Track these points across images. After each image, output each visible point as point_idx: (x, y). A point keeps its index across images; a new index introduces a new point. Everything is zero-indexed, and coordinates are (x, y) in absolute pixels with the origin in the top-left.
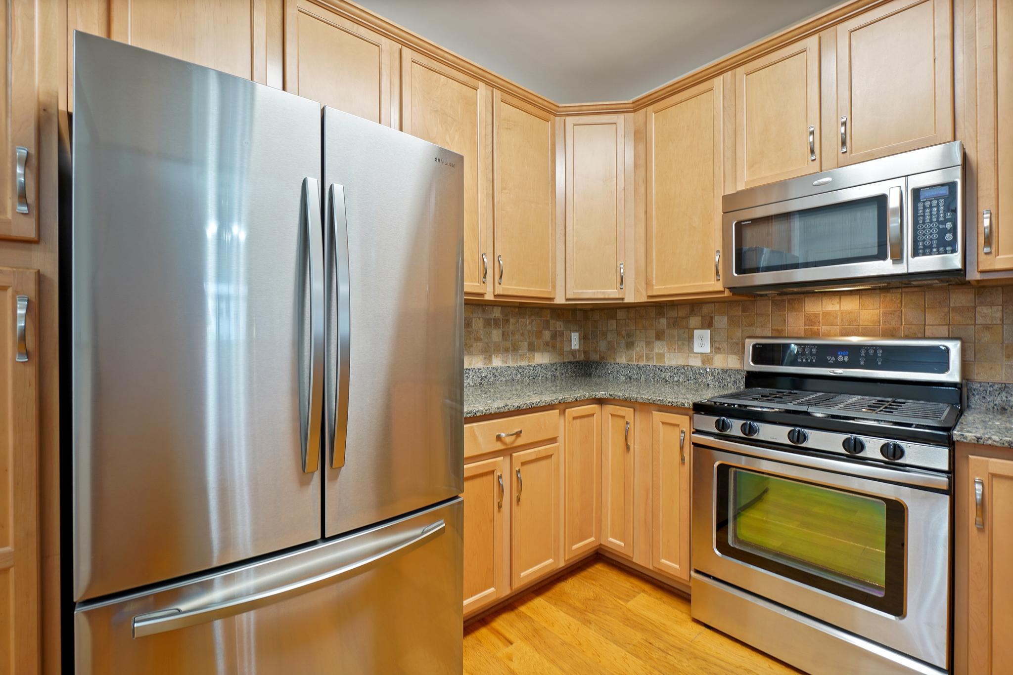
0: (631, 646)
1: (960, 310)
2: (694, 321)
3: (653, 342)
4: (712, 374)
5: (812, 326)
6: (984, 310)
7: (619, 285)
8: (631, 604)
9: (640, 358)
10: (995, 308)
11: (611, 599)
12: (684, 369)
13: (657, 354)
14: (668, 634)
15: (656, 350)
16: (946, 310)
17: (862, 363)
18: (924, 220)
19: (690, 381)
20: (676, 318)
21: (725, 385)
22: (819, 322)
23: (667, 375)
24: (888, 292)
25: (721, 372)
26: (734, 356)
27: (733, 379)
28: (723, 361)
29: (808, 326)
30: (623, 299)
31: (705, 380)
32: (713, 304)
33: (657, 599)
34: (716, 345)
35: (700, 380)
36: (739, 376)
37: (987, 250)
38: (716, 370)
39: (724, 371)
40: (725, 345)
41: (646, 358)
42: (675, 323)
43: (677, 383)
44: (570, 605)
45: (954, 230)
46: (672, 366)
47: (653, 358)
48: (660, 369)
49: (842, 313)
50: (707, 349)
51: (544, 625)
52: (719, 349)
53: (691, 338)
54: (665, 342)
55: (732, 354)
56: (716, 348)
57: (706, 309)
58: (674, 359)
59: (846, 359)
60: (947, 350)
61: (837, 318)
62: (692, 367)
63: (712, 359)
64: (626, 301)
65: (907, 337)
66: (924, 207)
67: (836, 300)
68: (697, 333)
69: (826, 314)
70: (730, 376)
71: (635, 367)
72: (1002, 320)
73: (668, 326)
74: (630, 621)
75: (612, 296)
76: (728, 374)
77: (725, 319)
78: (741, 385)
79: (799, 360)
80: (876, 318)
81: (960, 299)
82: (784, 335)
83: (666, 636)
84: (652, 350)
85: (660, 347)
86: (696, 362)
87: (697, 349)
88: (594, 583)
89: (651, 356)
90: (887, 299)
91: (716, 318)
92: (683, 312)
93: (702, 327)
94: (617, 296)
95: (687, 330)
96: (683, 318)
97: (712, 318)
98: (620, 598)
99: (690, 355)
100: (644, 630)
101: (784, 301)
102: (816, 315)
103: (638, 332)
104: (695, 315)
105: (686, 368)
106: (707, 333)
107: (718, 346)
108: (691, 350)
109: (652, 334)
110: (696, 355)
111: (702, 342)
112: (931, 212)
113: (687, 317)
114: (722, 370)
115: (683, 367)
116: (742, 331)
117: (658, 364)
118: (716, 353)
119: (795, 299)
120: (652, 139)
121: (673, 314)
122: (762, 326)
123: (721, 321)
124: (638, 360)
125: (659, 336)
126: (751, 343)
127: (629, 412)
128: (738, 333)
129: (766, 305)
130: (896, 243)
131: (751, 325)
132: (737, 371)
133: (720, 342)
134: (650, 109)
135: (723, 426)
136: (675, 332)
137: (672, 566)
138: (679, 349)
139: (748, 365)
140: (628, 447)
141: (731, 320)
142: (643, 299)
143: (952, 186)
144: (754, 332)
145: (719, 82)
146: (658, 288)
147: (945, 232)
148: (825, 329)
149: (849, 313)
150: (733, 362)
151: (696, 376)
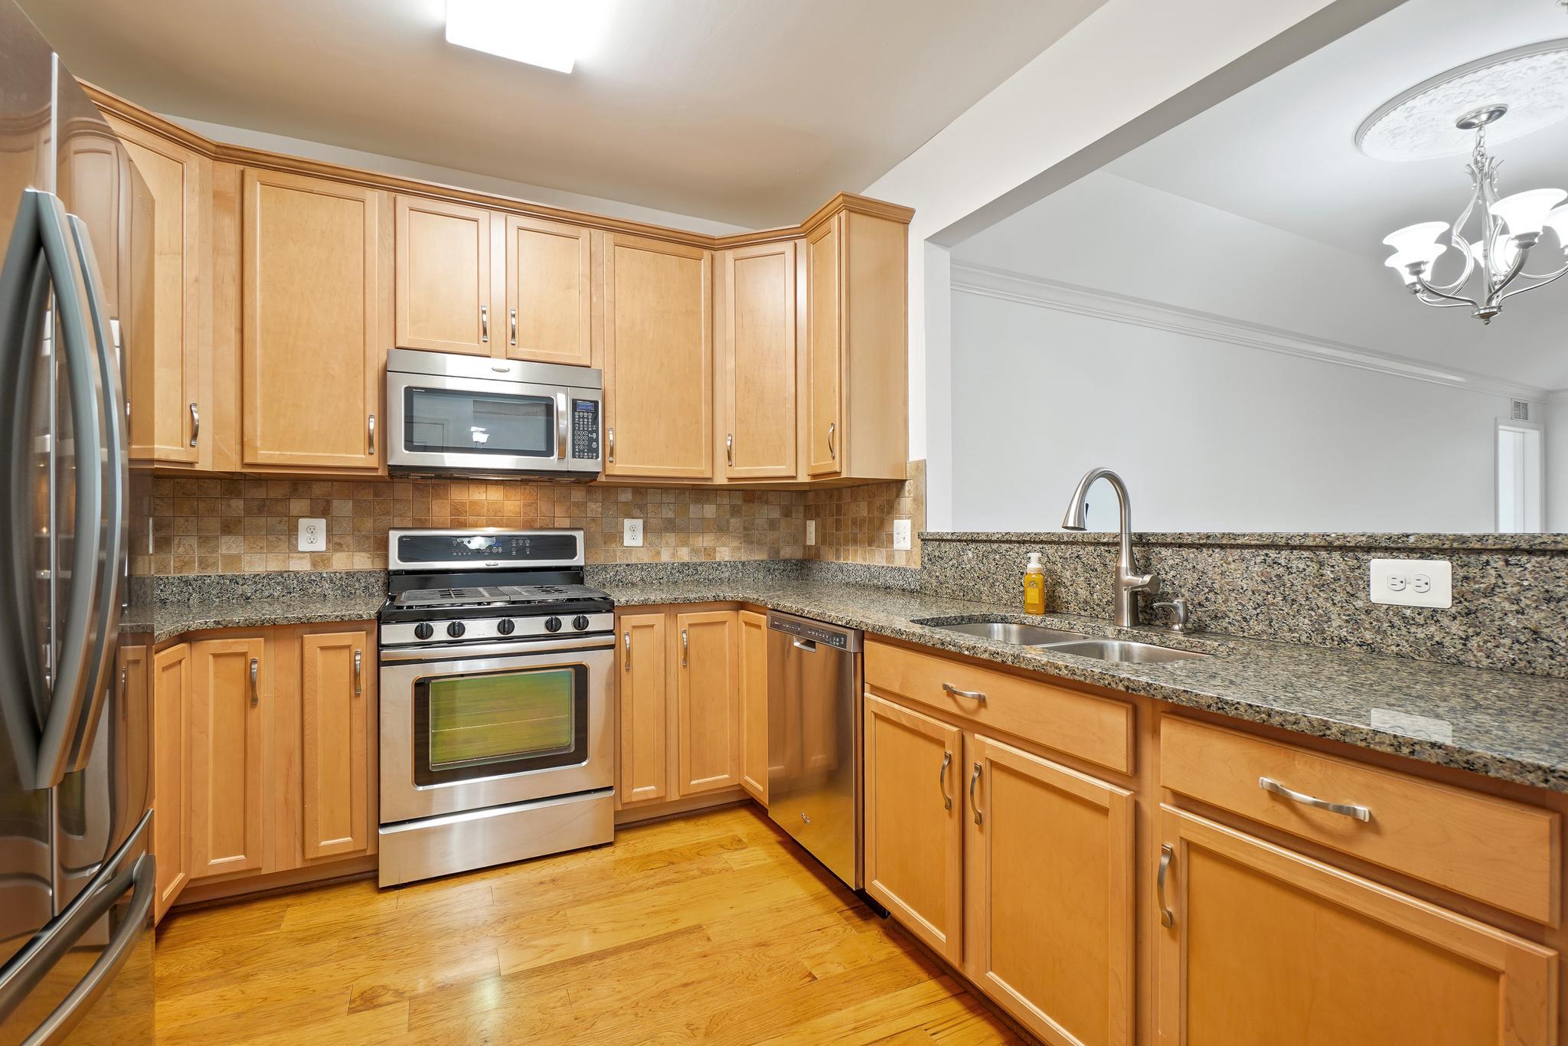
0: (334, 955)
1: (577, 505)
2: (297, 506)
3: (217, 537)
4: (331, 581)
5: (458, 515)
6: (592, 506)
7: (187, 440)
8: (286, 926)
9: (185, 564)
10: (598, 504)
11: (251, 939)
12: (283, 577)
13: (223, 556)
14: (366, 919)
15: (223, 550)
16: (568, 504)
17: (514, 553)
18: (579, 427)
19: (292, 594)
20: (264, 500)
21: (351, 593)
22: (466, 512)
23: (248, 590)
24: (527, 484)
25: (345, 577)
26: (363, 554)
27: (363, 584)
28: (345, 562)
29: (455, 515)
30: (192, 464)
31: (318, 590)
32: (330, 483)
33: (315, 902)
34: (336, 539)
35: (310, 591)
36: (372, 580)
37: (611, 459)
38: (338, 574)
39: (350, 574)
40: (349, 539)
41: (200, 565)
42: (263, 508)
43: (269, 599)
44: (191, 982)
45: (597, 440)
46: (258, 575)
47: (215, 564)
48: (234, 580)
49: (488, 503)
50: (321, 545)
51: (176, 1025)
52: (340, 545)
53: (292, 531)
54: (242, 538)
55: (360, 551)
56: (336, 544)
57: (318, 490)
58: (258, 563)
59: (500, 550)
60: (574, 538)
61: (483, 508)
62: (296, 573)
63: (329, 559)
64: (198, 467)
65: (541, 529)
66: (579, 418)
67: (482, 489)
68: (303, 523)
69: (473, 503)
70: (358, 580)
71: (176, 582)
72: (602, 514)
73: (248, 512)
74: (305, 939)
75: (173, 458)
76: (355, 578)
77: (350, 503)
78: (374, 590)
79: (455, 554)
80: (518, 509)
81: (578, 495)
82: (428, 526)
83: (364, 922)
84: (215, 549)
85: (229, 546)
86: (302, 565)
87: (303, 545)
88: (198, 941)
89: (211, 560)
90: (527, 491)
91: (335, 503)
92: (277, 492)
93: (312, 515)
94: (183, 458)
95: (286, 519)
96: (277, 500)
97: (328, 503)
98: (266, 930)
99: (291, 555)
100: (333, 934)
101: (427, 486)
102: (463, 504)
103: (180, 521)
104: (300, 497)
105: (285, 575)
106: (321, 523)
107: (338, 541)
108: (293, 547)
109: (213, 524)
110: (302, 555)
111: (312, 536)
112: (583, 422)
113: (287, 499)
114: (348, 573)
115: (281, 574)
116: (375, 521)
117: (229, 574)
118: (336, 551)
119: (440, 485)
120: (256, 221)
121: (260, 493)
122: (401, 516)
123: (343, 507)
124: (180, 569)
125: (229, 527)
126: (394, 537)
127: (253, 646)
128: (368, 524)
129: (404, 491)
130: (562, 443)
131: (388, 513)
132: (370, 573)
133: (342, 536)
134: (251, 173)
135: (423, 633)
136: (262, 521)
137: (335, 843)
138: (271, 548)
139: (395, 563)
140: (254, 701)
141: (358, 505)
142: (233, 466)
143: (596, 403)
144: (397, 522)
145: (373, 197)
146: (268, 453)
147: (591, 440)
148: (472, 519)
149: (495, 503)
150: (362, 562)
151: (303, 586)
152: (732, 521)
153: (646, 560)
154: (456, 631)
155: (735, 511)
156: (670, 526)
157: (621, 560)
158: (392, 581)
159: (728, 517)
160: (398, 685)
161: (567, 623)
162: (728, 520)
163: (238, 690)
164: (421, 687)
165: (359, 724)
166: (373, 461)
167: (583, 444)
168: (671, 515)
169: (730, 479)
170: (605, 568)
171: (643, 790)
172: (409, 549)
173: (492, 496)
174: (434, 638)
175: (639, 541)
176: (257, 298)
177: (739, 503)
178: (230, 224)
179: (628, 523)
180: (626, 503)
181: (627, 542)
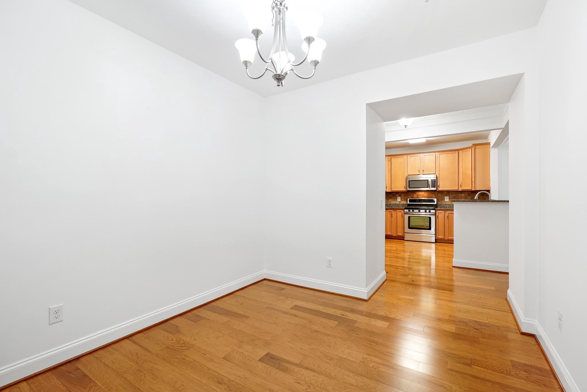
1: (437, 194)
2: (397, 195)
4: (400, 204)
10: (440, 195)
12: (395, 204)
14: (403, 244)
15: (389, 201)
18: (432, 184)
21: (404, 206)
23: (392, 205)
37: (439, 188)
38: (402, 203)
40: (403, 199)
42: (393, 195)
43: (394, 207)
46: (393, 203)
50: (400, 200)
53: (397, 198)
55: (404, 201)
57: (399, 194)
59: (423, 201)
60: (435, 200)
65: (430, 198)
66: (432, 182)
67: (421, 192)
78: (407, 206)
80: (427, 196)
82: (413, 198)
86: (398, 203)
90: (428, 193)
92: (395, 194)
93: (399, 197)
96: (395, 195)
101: (413, 192)
108: (397, 200)
111: (399, 199)
113: (396, 194)
117: (390, 203)
118: (402, 201)
120: (393, 162)
123: (402, 195)
125: (390, 198)
126: (408, 199)
127: (392, 211)
128: (406, 197)
129: (410, 193)
130: (430, 186)
131: (408, 196)
132: (406, 204)
133: (402, 199)
134: (392, 157)
135: (409, 211)
136: (393, 197)
137: (400, 234)
138: (394, 200)
139: (408, 203)
140: (392, 217)
141: (404, 195)
142: (390, 191)
143: (435, 180)
144: (409, 197)
145: (405, 156)
146: (394, 189)
147: (434, 185)
148: (419, 197)
149: (423, 194)
150: (405, 203)
151: (398, 205)
152: (468, 197)
153: (449, 204)
154: (413, 211)
155: (469, 195)
156: (454, 198)
157: (444, 203)
158: (409, 205)
159: (467, 196)
160: (406, 216)
161: (428, 211)
162: (467, 197)
163: (391, 215)
164: (409, 217)
165: (402, 221)
166: (405, 190)
167: (433, 186)
168: (454, 196)
169: (462, 190)
170: (441, 205)
171: (441, 237)
172: (410, 201)
173: (423, 193)
174: (427, 212)
175: (448, 200)
176: (393, 171)
177: (470, 193)
178: (390, 163)
179: (446, 197)
180: (445, 194)
181: (446, 200)
